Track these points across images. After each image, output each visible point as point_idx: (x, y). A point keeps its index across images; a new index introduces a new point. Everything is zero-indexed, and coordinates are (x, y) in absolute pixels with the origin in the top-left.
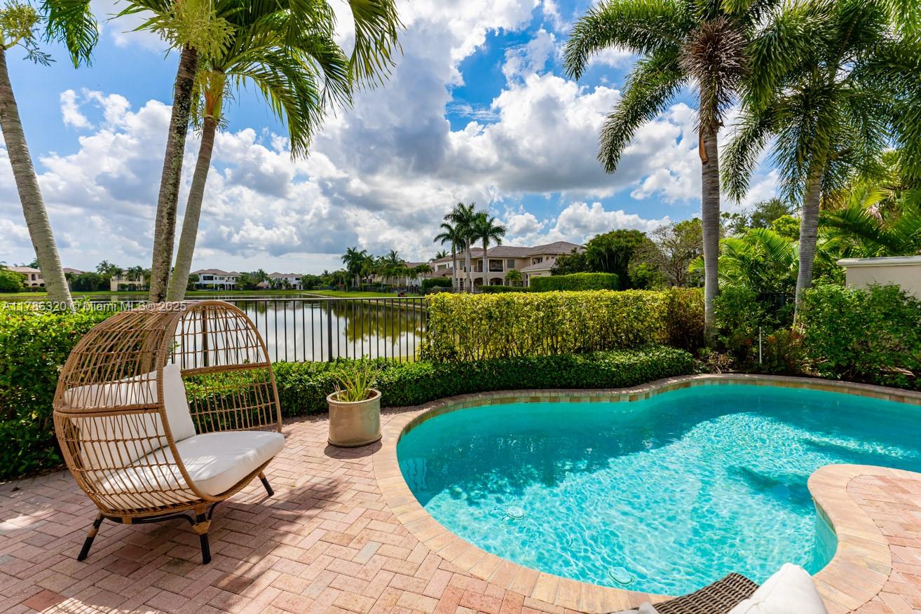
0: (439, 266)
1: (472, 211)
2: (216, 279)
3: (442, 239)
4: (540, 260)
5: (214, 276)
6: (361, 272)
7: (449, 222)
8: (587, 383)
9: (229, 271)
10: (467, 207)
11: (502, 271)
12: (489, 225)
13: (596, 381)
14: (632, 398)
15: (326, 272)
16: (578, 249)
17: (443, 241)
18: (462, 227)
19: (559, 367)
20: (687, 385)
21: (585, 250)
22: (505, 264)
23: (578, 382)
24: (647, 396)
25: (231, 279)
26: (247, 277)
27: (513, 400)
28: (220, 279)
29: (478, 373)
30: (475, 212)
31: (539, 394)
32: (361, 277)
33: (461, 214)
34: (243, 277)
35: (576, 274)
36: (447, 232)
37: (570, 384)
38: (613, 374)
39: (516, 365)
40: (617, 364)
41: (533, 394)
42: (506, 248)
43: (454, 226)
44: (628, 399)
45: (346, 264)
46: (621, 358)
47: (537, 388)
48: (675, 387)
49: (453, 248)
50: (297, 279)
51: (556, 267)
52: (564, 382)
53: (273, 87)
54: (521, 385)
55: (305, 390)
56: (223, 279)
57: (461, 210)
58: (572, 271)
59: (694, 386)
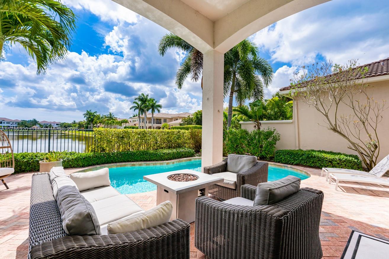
0: (133, 121)
1: (148, 97)
2: (4, 123)
3: (134, 108)
4: (177, 119)
5: (3, 122)
6: (94, 122)
7: (137, 101)
8: (153, 159)
9: (13, 119)
10: (145, 96)
11: (161, 123)
12: (155, 104)
13: (156, 158)
14: (167, 164)
15: (75, 121)
16: (190, 116)
17: (135, 109)
18: (143, 104)
19: (143, 154)
20: (190, 160)
21: (193, 116)
22: (162, 121)
23: (150, 159)
24: (173, 163)
25: (14, 123)
26: (25, 123)
27: (125, 165)
28: (7, 123)
29: (111, 156)
30: (149, 98)
31: (135, 163)
32: (93, 124)
33: (143, 98)
34: (22, 122)
35: (188, 126)
36: (136, 105)
37: (147, 160)
38: (162, 156)
39: (127, 153)
40: (164, 153)
41: (133, 163)
42: (163, 114)
43: (140, 103)
44: (166, 164)
45: (86, 118)
46: (166, 151)
47: (135, 161)
48: (185, 160)
49: (139, 112)
50: (57, 125)
51: (182, 122)
52: (145, 159)
53: (29, 46)
54: (129, 160)
55: (33, 162)
56: (9, 123)
57: (143, 97)
58: (187, 124)
59: (193, 160)
